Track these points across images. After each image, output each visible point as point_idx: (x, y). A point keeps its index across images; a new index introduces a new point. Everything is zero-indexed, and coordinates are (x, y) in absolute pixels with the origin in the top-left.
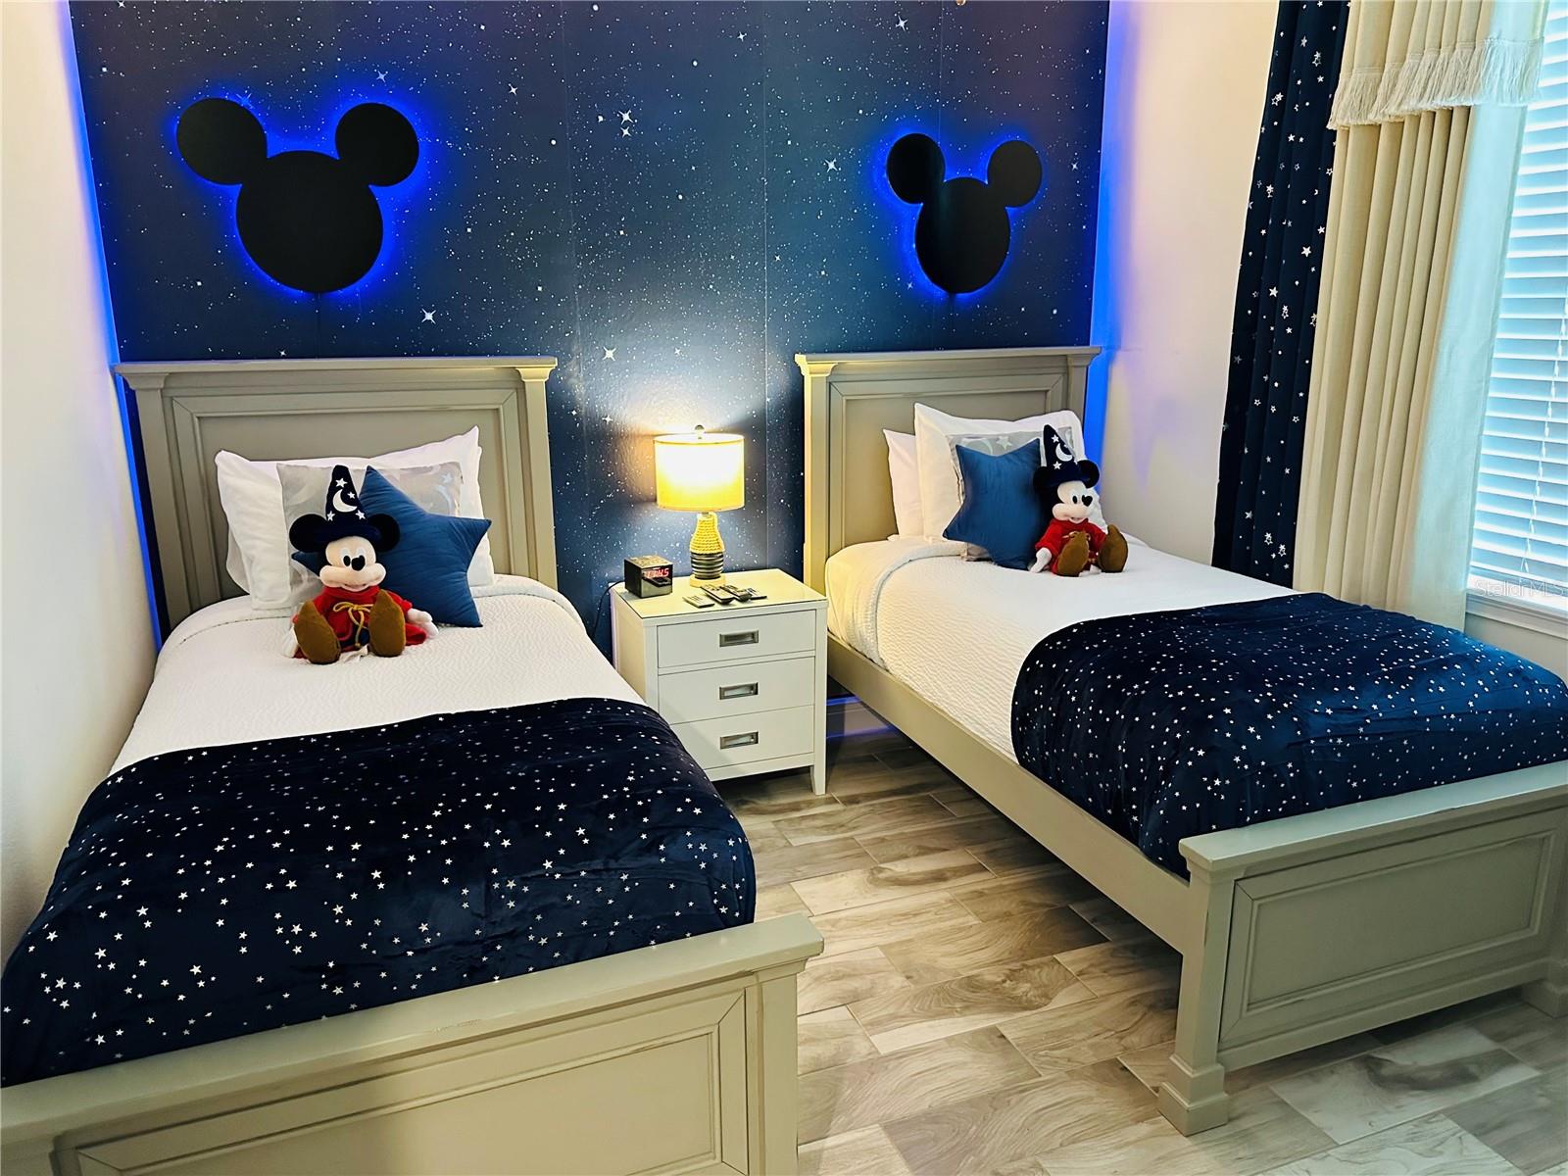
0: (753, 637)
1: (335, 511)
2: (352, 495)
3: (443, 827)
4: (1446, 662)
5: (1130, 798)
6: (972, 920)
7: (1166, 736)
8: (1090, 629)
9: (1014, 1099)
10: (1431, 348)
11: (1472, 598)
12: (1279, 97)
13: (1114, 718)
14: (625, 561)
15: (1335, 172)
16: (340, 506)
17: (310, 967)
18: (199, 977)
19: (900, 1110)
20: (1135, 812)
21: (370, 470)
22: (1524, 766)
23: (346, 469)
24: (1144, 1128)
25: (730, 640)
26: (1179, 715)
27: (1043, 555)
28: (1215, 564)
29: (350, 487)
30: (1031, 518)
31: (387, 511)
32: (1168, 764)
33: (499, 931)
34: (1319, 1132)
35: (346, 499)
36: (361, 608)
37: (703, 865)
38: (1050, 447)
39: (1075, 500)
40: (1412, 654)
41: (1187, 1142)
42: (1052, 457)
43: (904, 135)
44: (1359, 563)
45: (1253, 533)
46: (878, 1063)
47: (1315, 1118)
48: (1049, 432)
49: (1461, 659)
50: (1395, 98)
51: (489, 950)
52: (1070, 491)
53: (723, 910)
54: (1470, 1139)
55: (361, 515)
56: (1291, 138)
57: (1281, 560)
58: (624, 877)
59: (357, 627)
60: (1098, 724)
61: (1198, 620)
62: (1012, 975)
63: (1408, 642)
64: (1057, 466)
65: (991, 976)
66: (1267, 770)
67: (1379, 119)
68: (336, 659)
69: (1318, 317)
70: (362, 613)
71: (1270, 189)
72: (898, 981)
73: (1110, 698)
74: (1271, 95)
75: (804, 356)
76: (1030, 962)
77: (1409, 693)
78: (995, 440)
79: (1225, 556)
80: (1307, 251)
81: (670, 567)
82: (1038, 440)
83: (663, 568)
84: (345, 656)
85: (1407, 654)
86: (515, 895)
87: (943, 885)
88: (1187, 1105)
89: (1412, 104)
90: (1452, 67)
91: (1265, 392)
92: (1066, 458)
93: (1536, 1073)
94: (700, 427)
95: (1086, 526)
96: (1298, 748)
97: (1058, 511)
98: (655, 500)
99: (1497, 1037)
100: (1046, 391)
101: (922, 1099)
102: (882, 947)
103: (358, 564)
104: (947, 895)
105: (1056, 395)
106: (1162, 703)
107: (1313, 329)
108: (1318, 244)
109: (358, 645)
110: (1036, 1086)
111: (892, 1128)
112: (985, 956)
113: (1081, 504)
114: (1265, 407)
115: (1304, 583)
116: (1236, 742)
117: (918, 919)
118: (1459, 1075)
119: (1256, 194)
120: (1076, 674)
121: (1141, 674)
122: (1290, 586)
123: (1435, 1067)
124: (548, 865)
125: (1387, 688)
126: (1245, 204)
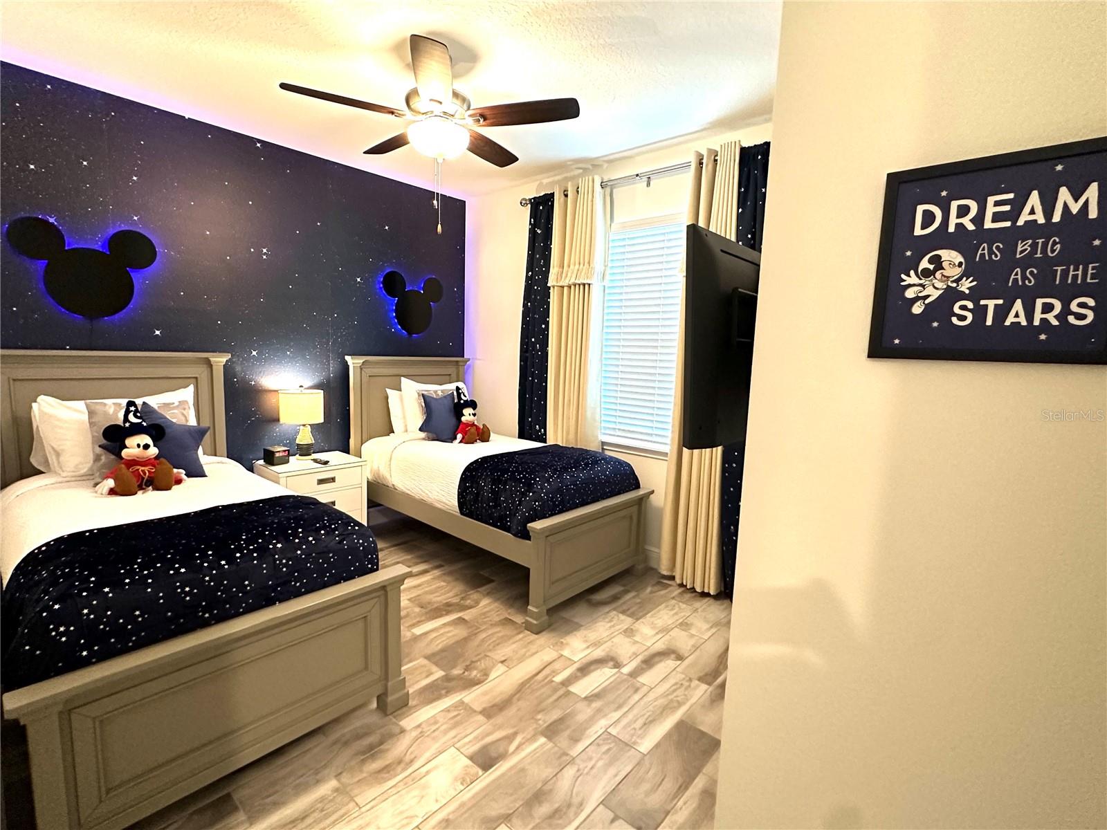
0: (333, 480)
1: (130, 422)
2: (139, 415)
3: (248, 542)
4: (599, 460)
5: (507, 516)
6: (443, 584)
7: (518, 491)
8: (485, 459)
9: (473, 637)
10: (585, 360)
11: (603, 443)
12: (530, 273)
13: (499, 488)
14: (264, 450)
15: (551, 300)
16: (131, 418)
17: (194, 606)
18: (139, 616)
19: (429, 651)
20: (509, 521)
21: (144, 403)
22: (624, 493)
23: (134, 402)
24: (521, 636)
25: (321, 482)
26: (522, 483)
27: (459, 436)
28: (519, 437)
29: (136, 411)
30: (453, 421)
31: (158, 422)
32: (520, 501)
33: (280, 581)
34: (577, 623)
35: (135, 416)
36: (146, 469)
37: (361, 548)
38: (459, 395)
39: (470, 415)
40: (589, 459)
41: (536, 636)
42: (460, 398)
43: (388, 271)
44: (568, 433)
45: (532, 427)
46: (416, 638)
47: (576, 620)
48: (458, 389)
49: (603, 459)
50: (568, 279)
51: (275, 590)
52: (467, 412)
53: (370, 566)
54: (621, 615)
55: (145, 424)
56: (536, 288)
57: (543, 435)
58: (331, 555)
59: (144, 478)
60: (493, 492)
61: (522, 454)
62: (462, 599)
63: (587, 455)
64: (462, 402)
65: (455, 600)
66: (552, 498)
67: (563, 284)
68: (136, 493)
69: (549, 349)
70: (147, 472)
71: (529, 304)
72: (417, 610)
73: (496, 481)
74: (527, 273)
75: (350, 357)
76: (469, 593)
77: (591, 470)
78: (436, 392)
79: (522, 435)
80: (543, 326)
81: (288, 451)
82: (453, 392)
83: (285, 451)
84: (140, 493)
85: (588, 459)
86: (286, 565)
87: (428, 574)
88: (535, 622)
89: (573, 281)
90: (584, 271)
91: (533, 374)
92: (465, 399)
93: (636, 593)
94: (301, 386)
95: (473, 425)
96: (559, 490)
97: (463, 419)
98: (278, 420)
99: (624, 586)
100: (450, 375)
101: (437, 646)
102: (409, 600)
103: (146, 447)
104: (432, 577)
105: (454, 376)
106: (515, 480)
107: (547, 353)
108: (547, 324)
109: (144, 487)
110: (479, 632)
111: (428, 657)
112: (451, 594)
113: (472, 416)
114: (533, 380)
115: (551, 440)
116: (542, 489)
117: (420, 588)
118: (615, 598)
119: (525, 305)
120: (482, 475)
121: (507, 471)
122: (546, 442)
123: (608, 597)
124: (299, 552)
125: (584, 469)
126: (521, 309)
